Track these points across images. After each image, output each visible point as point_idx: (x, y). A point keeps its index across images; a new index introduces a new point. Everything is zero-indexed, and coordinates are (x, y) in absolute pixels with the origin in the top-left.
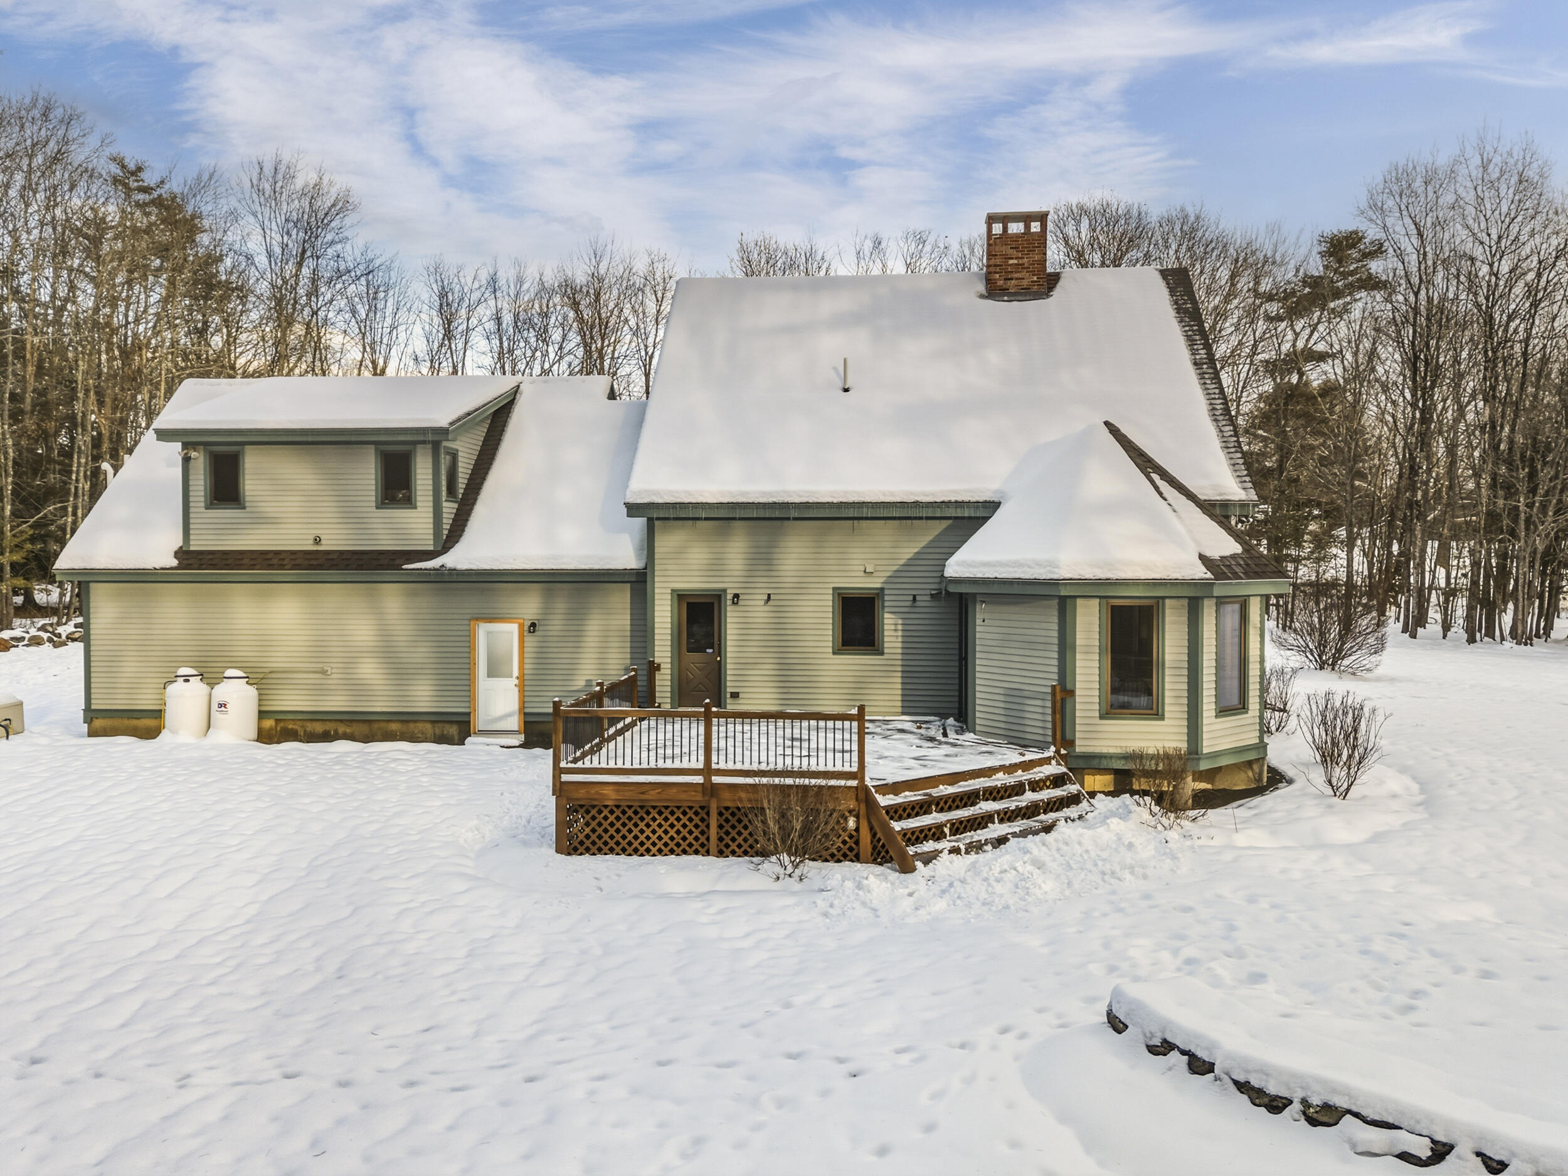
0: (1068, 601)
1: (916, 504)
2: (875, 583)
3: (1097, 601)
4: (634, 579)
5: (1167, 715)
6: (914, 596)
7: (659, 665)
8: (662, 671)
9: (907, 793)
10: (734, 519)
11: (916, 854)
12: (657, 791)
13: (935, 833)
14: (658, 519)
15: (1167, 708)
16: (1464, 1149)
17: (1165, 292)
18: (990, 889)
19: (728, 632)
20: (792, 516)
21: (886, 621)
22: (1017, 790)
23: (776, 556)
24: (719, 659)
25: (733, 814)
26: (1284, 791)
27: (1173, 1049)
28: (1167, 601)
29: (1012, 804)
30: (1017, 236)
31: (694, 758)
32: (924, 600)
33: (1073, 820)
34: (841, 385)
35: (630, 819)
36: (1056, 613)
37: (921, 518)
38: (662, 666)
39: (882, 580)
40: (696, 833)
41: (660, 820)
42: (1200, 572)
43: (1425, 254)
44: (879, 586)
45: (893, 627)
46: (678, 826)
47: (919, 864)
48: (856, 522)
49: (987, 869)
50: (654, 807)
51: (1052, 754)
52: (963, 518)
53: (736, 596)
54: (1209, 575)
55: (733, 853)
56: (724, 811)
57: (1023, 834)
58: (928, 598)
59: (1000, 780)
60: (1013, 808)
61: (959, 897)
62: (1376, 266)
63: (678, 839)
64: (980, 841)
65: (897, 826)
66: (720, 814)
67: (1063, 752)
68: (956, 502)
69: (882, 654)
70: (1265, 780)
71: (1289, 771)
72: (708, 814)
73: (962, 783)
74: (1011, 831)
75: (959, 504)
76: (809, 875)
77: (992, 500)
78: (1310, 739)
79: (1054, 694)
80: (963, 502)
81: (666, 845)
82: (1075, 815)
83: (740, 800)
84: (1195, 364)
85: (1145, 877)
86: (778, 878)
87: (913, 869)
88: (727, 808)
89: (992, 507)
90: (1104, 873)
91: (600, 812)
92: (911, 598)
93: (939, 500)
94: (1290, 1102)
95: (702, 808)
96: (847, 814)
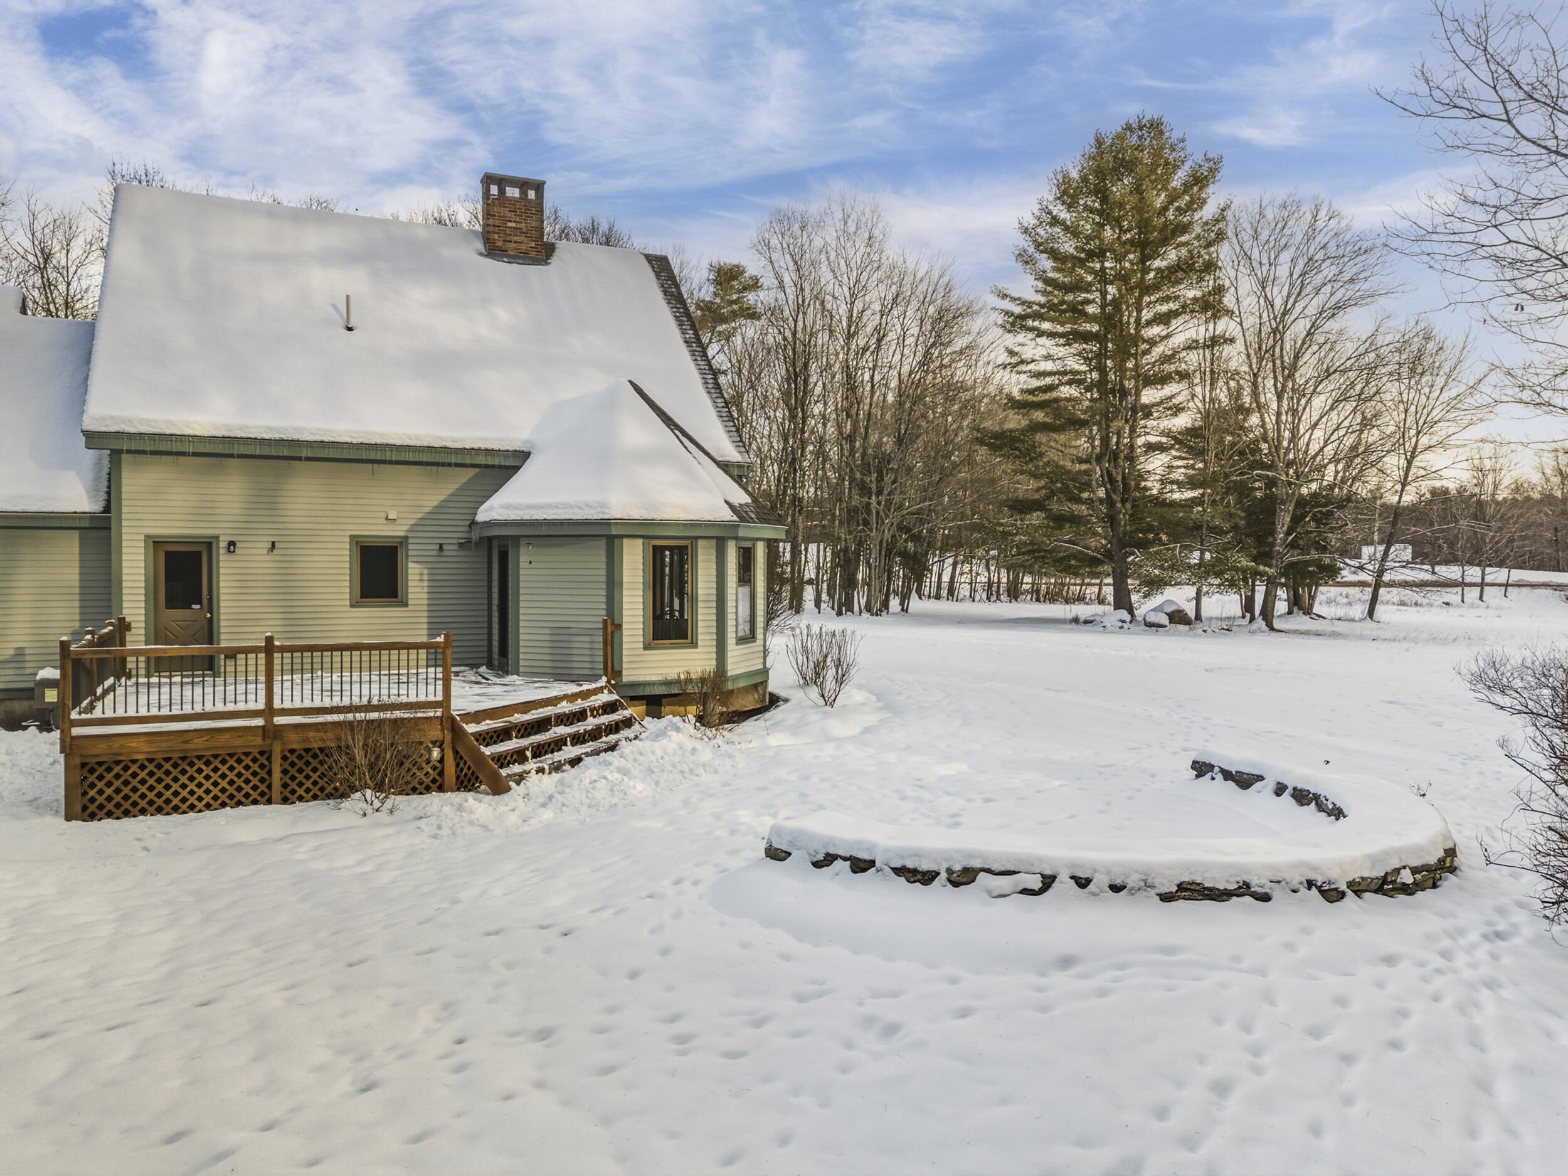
0: (616, 541)
1: (445, 449)
2: (399, 531)
3: (641, 540)
4: (87, 525)
5: (700, 643)
6: (441, 545)
7: (130, 624)
8: (133, 631)
9: (488, 722)
10: (231, 456)
11: (509, 776)
12: (205, 738)
13: (519, 756)
14: (129, 452)
15: (700, 637)
16: (1064, 877)
17: (651, 275)
18: (590, 795)
19: (222, 584)
20: (304, 455)
21: (410, 571)
22: (581, 716)
23: (280, 499)
24: (209, 615)
25: (300, 757)
26: (783, 707)
27: (836, 859)
28: (700, 542)
29: (580, 728)
30: (513, 201)
31: (251, 697)
32: (451, 549)
33: (630, 740)
34: (342, 323)
35: (167, 773)
36: (604, 552)
37: (450, 465)
38: (133, 625)
39: (406, 528)
40: (255, 781)
41: (207, 771)
42: (728, 515)
43: (802, 289)
44: (402, 534)
45: (418, 577)
46: (231, 776)
47: (512, 784)
48: (376, 466)
49: (577, 782)
50: (199, 758)
51: (604, 684)
52: (493, 466)
53: (232, 543)
54: (735, 518)
55: (301, 799)
56: (288, 755)
57: (596, 753)
58: (455, 547)
59: (565, 707)
60: (582, 731)
61: (563, 805)
62: (751, 297)
63: (231, 790)
64: (560, 761)
65: (487, 751)
66: (284, 758)
67: (613, 682)
68: (486, 450)
69: (406, 605)
70: (767, 700)
71: (783, 694)
72: (269, 759)
73: (533, 711)
74: (584, 751)
75: (488, 452)
76: (401, 806)
77: (522, 449)
78: (796, 667)
79: (605, 628)
80: (493, 450)
81: (216, 798)
82: (632, 736)
83: (308, 740)
84: (686, 342)
85: (716, 772)
86: (365, 815)
87: (509, 789)
88: (292, 751)
89: (523, 456)
90: (682, 772)
91: (126, 768)
92: (437, 547)
93: (468, 447)
94: (938, 874)
95: (262, 753)
96: (430, 745)
